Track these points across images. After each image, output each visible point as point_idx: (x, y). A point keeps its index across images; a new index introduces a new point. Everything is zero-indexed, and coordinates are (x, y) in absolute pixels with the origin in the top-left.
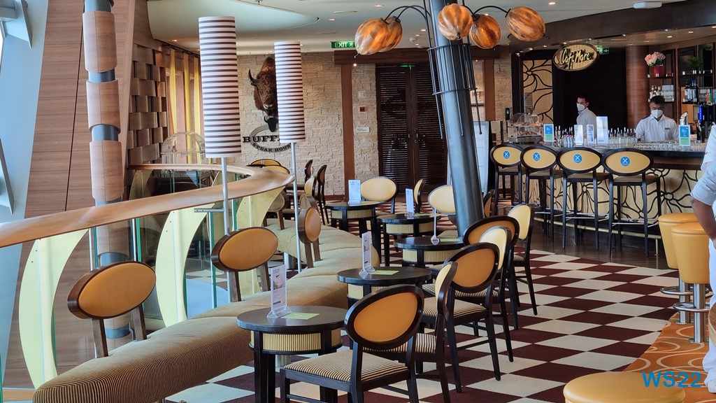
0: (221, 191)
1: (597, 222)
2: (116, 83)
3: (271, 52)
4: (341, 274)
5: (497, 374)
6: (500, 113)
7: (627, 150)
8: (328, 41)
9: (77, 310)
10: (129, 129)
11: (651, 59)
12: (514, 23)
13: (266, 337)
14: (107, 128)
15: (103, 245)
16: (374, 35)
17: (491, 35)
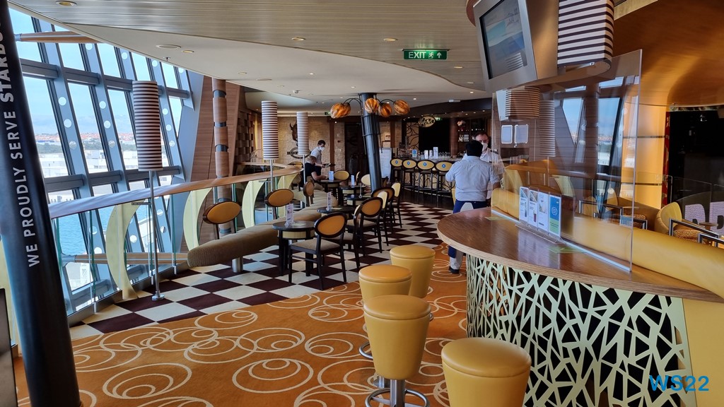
0: (270, 174)
1: (432, 191)
2: (227, 128)
3: (295, 116)
4: (319, 209)
5: (381, 251)
6: (397, 144)
7: (445, 161)
8: (324, 112)
9: (206, 220)
10: (236, 147)
11: (460, 124)
12: (397, 107)
13: (284, 233)
14: (222, 146)
15: (220, 194)
16: (338, 110)
17: (388, 111)
